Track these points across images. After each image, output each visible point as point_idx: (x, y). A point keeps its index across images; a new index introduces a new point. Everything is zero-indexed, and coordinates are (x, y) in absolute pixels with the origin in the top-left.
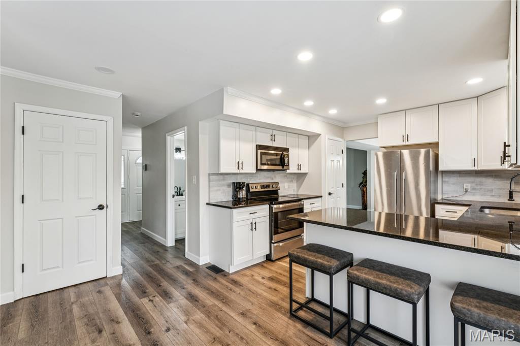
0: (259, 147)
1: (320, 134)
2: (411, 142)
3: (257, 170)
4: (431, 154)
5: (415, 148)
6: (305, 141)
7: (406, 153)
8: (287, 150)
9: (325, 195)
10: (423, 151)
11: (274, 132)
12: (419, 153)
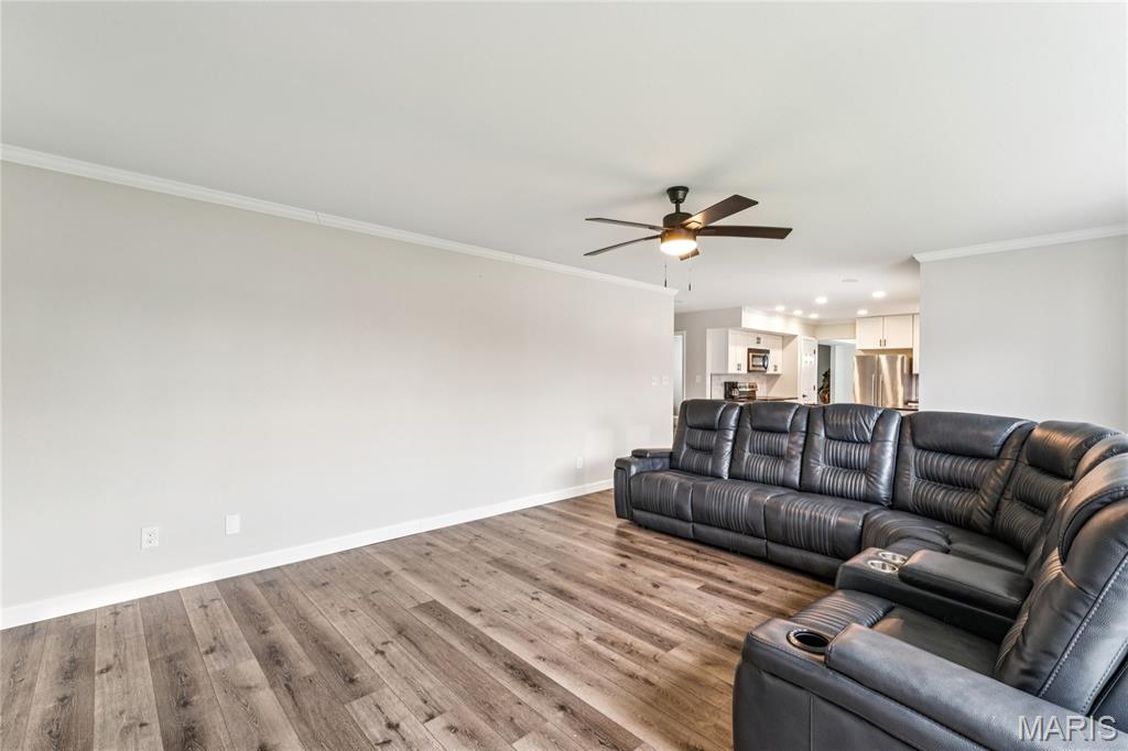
0: (750, 350)
1: (796, 336)
2: (887, 347)
3: (749, 371)
4: (905, 359)
5: (892, 353)
6: (780, 341)
7: (883, 358)
8: (768, 352)
9: (800, 397)
10: (900, 356)
11: (759, 336)
12: (896, 358)
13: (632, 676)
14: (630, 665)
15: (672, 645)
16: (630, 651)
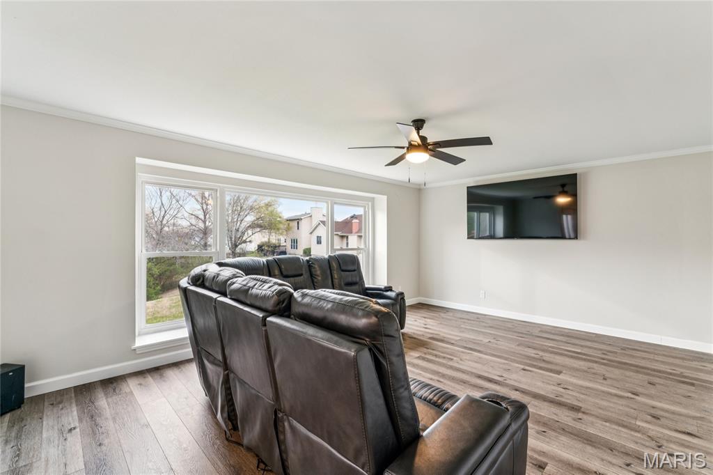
13: (433, 350)
14: (434, 352)
15: (418, 358)
16: (436, 356)
